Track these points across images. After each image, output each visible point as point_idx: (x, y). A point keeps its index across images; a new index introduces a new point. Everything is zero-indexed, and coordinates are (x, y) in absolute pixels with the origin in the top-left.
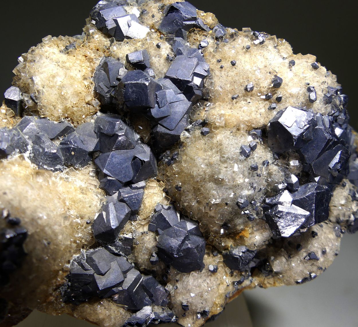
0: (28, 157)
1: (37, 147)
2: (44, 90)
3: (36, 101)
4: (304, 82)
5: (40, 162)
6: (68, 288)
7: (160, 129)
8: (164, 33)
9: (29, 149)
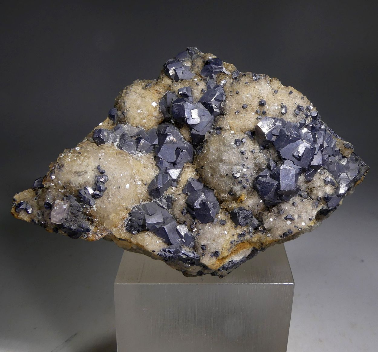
0: (116, 145)
1: (122, 140)
2: (130, 109)
3: (125, 115)
4: (280, 103)
5: (122, 148)
6: (129, 221)
7: (193, 131)
8: (203, 76)
9: (118, 141)
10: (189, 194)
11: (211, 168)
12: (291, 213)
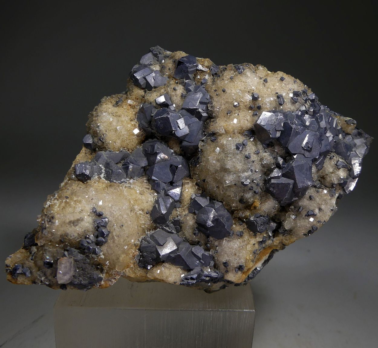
0: (103, 177)
1: (108, 169)
2: (107, 133)
3: (103, 141)
4: (274, 93)
5: (111, 179)
6: (140, 257)
7: (185, 143)
8: (178, 79)
9: (103, 172)
10: (197, 212)
11: (215, 180)
12: (312, 208)
